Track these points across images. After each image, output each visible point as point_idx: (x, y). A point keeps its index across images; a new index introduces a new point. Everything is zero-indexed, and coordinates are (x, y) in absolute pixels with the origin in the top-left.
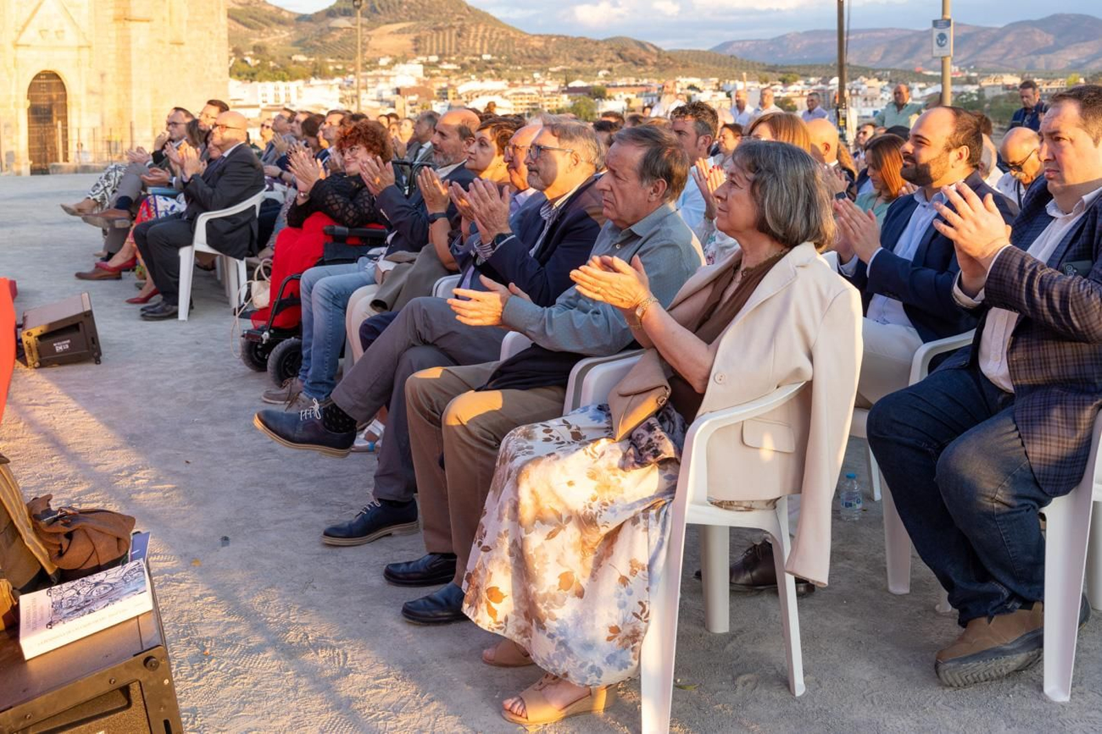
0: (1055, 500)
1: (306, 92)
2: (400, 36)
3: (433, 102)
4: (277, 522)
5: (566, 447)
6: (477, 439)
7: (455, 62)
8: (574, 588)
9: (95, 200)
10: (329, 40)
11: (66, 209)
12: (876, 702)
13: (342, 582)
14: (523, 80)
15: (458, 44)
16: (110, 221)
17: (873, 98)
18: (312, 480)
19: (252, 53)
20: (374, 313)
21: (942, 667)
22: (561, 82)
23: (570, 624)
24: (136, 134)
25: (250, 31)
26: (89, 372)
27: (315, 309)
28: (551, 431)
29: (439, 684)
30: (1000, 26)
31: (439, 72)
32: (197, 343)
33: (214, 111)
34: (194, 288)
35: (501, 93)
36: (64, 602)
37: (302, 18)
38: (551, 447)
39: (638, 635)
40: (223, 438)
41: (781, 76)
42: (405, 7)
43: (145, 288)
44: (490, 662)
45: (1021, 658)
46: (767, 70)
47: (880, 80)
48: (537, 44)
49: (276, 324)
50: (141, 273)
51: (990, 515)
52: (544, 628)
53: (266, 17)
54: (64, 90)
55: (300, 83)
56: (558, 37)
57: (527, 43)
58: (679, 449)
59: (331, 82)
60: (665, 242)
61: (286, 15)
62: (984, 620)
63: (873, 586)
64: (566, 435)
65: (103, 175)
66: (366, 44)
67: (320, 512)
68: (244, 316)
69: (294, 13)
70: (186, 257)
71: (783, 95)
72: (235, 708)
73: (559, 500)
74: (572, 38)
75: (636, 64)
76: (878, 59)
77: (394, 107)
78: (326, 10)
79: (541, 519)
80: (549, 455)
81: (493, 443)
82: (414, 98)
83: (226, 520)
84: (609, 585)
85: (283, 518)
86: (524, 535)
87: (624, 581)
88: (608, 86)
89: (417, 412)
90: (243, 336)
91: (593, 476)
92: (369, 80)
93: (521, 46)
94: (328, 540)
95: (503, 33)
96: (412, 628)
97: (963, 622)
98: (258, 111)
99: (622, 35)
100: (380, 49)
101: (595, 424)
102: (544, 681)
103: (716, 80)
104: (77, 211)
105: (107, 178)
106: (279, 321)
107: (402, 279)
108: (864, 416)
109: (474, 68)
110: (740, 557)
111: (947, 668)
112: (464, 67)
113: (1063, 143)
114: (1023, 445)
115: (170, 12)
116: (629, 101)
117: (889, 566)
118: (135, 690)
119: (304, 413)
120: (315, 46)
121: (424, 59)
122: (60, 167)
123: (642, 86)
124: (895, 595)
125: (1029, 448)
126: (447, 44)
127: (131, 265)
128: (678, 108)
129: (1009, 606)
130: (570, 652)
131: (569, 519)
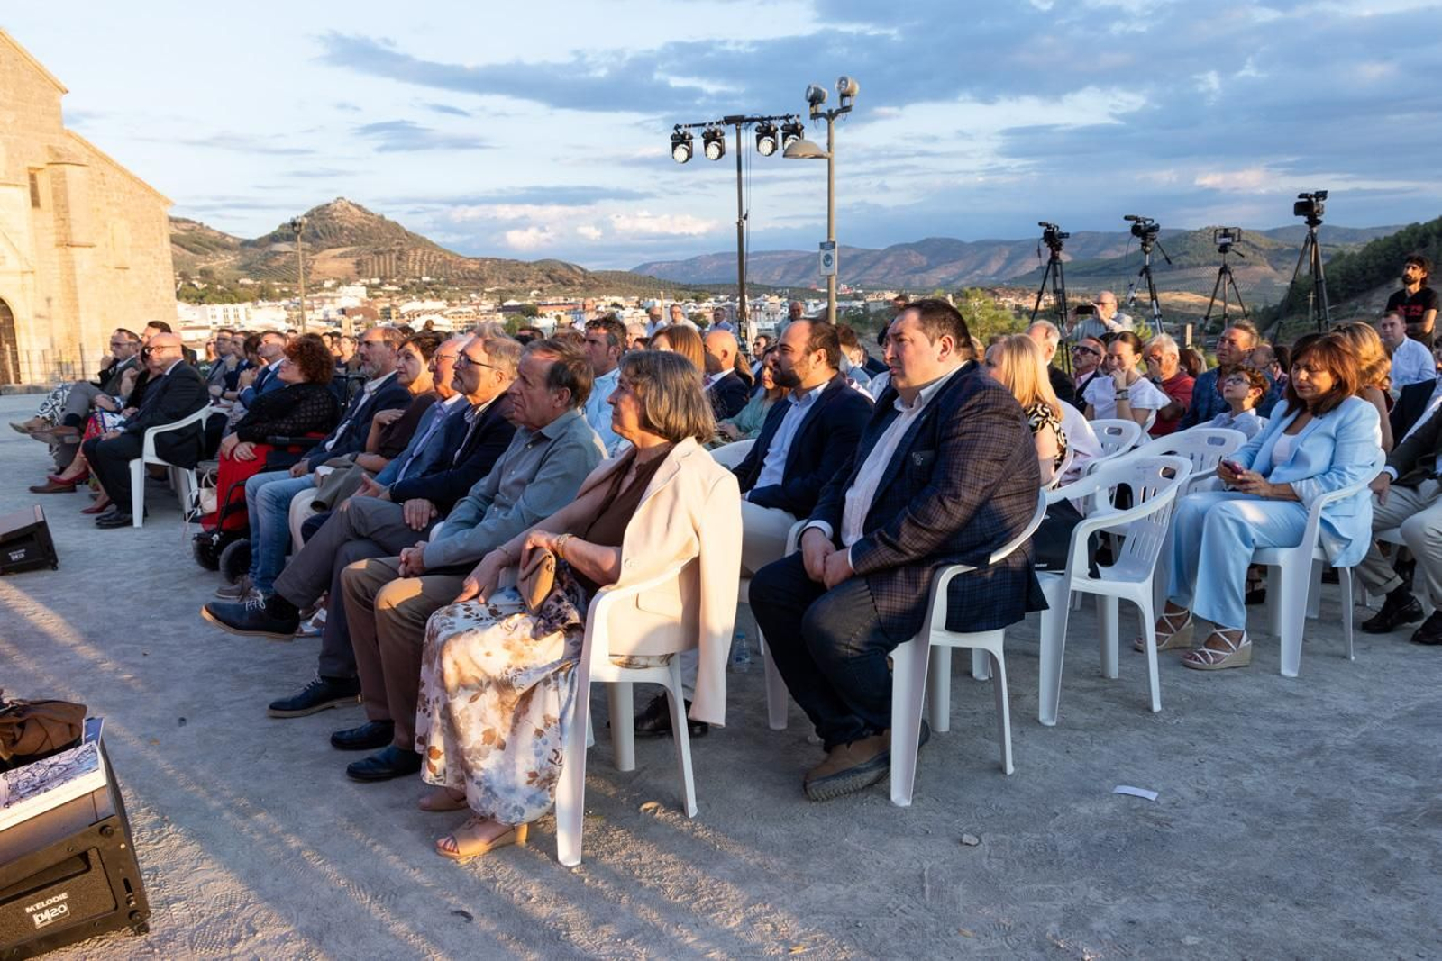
0: (900, 645)
1: (255, 313)
2: (343, 260)
3: (377, 321)
4: (231, 702)
5: (483, 622)
6: (406, 620)
7: (396, 284)
8: (496, 742)
9: (44, 418)
10: (274, 264)
11: (16, 428)
12: (755, 817)
13: (292, 750)
14: (461, 300)
15: (398, 267)
16: (60, 438)
17: (775, 313)
18: (264, 664)
19: (199, 277)
20: (314, 513)
21: (808, 787)
22: (497, 301)
23: (494, 772)
24: (86, 354)
25: (195, 255)
26: (46, 578)
27: (261, 513)
28: (470, 609)
29: (380, 830)
30: (882, 248)
31: (381, 293)
32: (152, 547)
33: (155, 332)
34: (147, 498)
35: (440, 312)
36: (20, 783)
37: (246, 243)
38: (470, 623)
39: (554, 778)
40: (179, 632)
41: (694, 294)
42: (346, 232)
43: (100, 498)
44: (425, 809)
45: (872, 775)
46: (681, 289)
47: (780, 297)
48: (473, 266)
49: (224, 527)
50: (94, 485)
51: (845, 660)
52: (472, 777)
53: (211, 242)
54: (11, 314)
55: (248, 304)
56: (492, 260)
57: (463, 266)
58: (583, 616)
59: (278, 304)
60: (572, 443)
61: (231, 241)
62: (845, 746)
63: (757, 725)
64: (484, 611)
65: (51, 394)
66: (311, 268)
67: (271, 691)
68: (195, 520)
69: (239, 239)
70: (136, 468)
71: (697, 311)
72: (194, 864)
73: (479, 668)
74: (505, 261)
75: (564, 284)
76: (778, 278)
77: (340, 326)
78: (269, 235)
79: (463, 685)
80: (468, 630)
81: (422, 623)
82: (360, 318)
83: (184, 703)
84: (527, 737)
85: (237, 698)
86: (450, 701)
87: (539, 733)
88: (539, 305)
89: (351, 597)
90: (194, 539)
91: (508, 647)
92: (315, 302)
93: (457, 268)
94: (273, 713)
95: (440, 256)
96: (357, 785)
97: (828, 748)
98: (209, 331)
99: (552, 258)
100: (324, 273)
101: (510, 602)
102: (473, 821)
103: (637, 298)
104: (27, 429)
105: (55, 397)
106: (227, 524)
107: (340, 482)
108: (747, 585)
109: (415, 289)
110: (644, 707)
111: (814, 786)
112: (404, 288)
113: (905, 343)
114: (873, 601)
115: (113, 239)
116: (558, 318)
117: (769, 707)
118: (93, 855)
119: (249, 604)
120: (260, 270)
121: (367, 281)
122: (12, 388)
123: (571, 304)
124: (774, 731)
125: (878, 603)
126: (388, 267)
127: (83, 478)
128: (591, 321)
129: (865, 733)
130: (495, 796)
131: (489, 683)
